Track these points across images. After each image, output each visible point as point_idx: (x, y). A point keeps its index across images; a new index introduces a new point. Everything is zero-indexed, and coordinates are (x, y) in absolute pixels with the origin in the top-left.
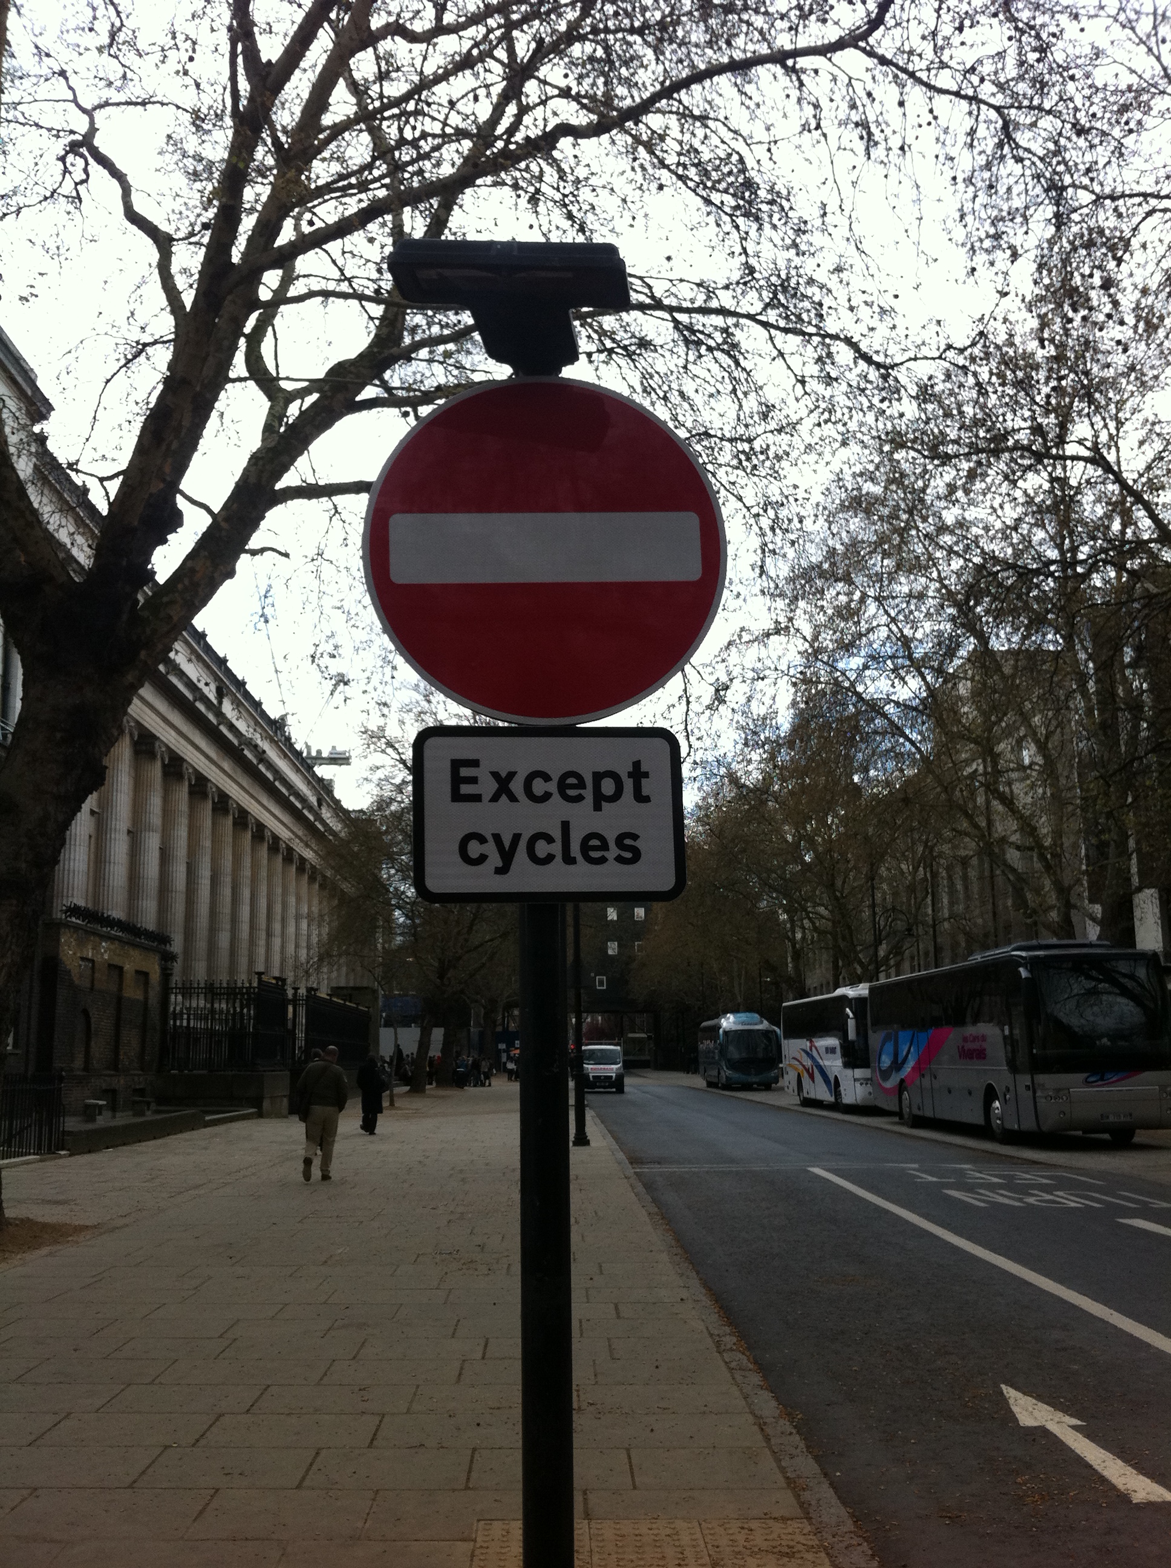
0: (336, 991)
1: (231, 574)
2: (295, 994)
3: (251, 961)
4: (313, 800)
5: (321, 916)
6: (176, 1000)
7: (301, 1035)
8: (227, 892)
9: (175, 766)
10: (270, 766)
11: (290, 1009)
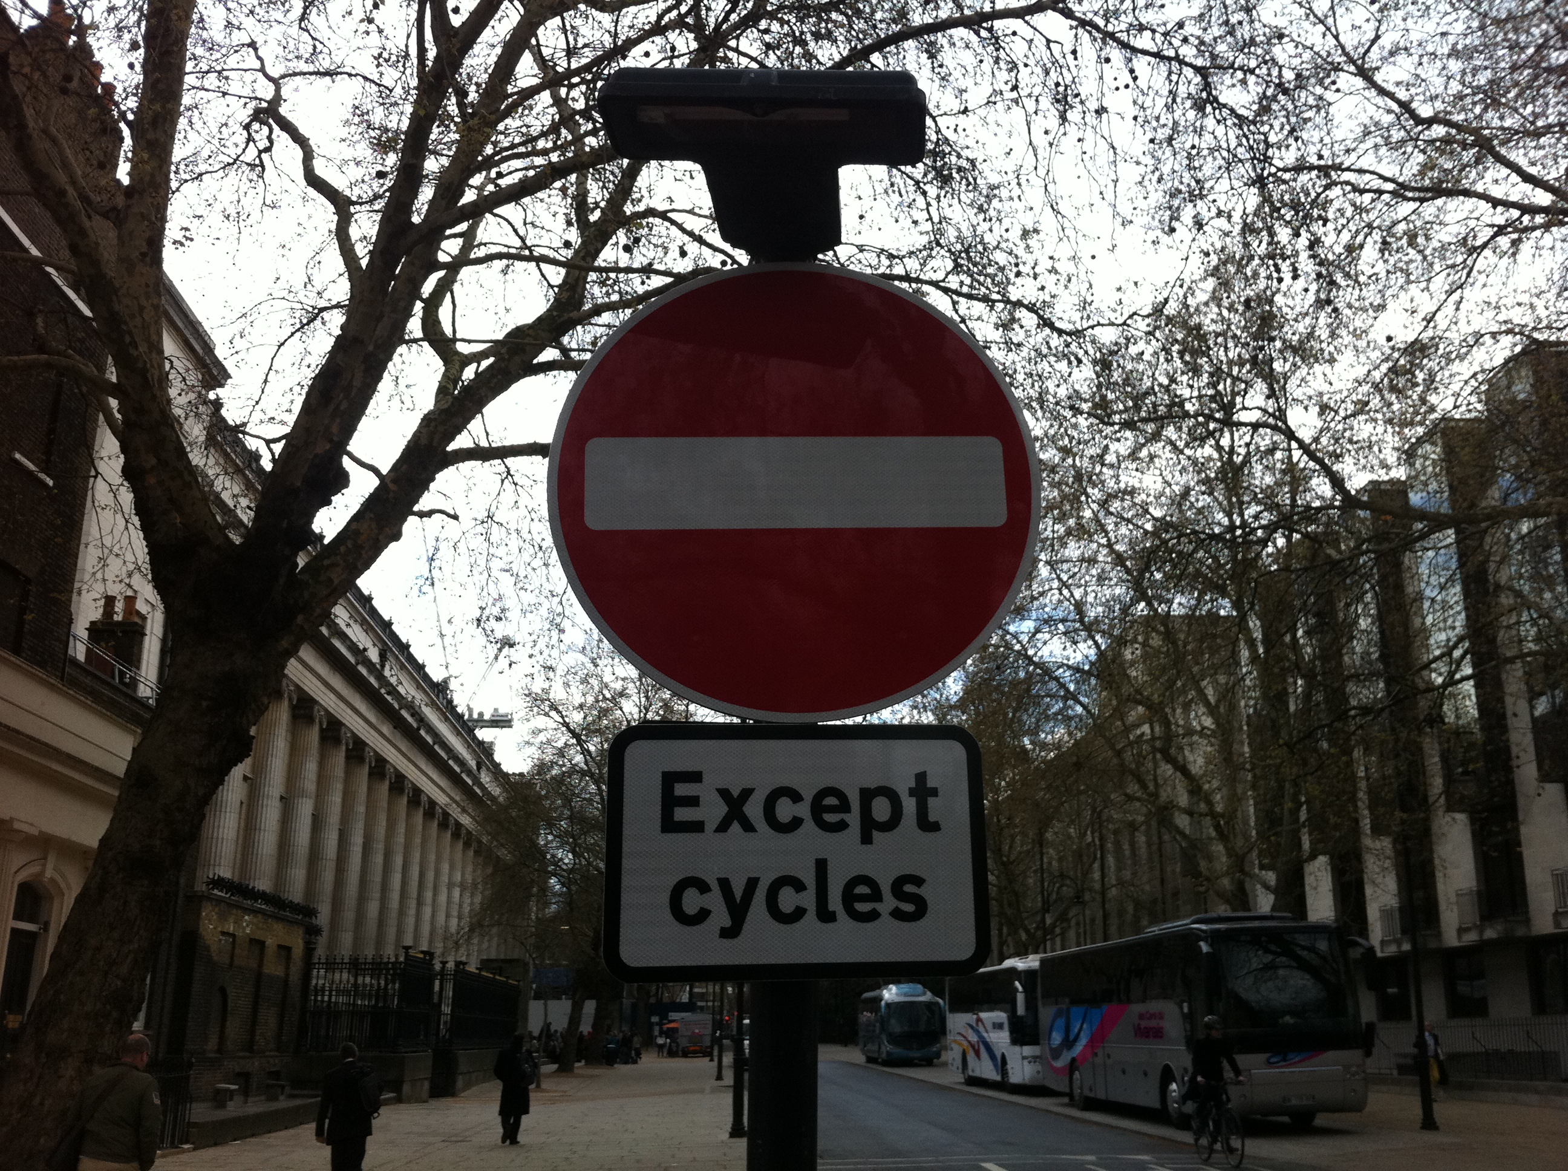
0: (485, 964)
1: (397, 536)
2: (443, 968)
3: (400, 932)
4: (473, 764)
5: (475, 885)
6: (319, 978)
7: (446, 1009)
8: (378, 859)
9: (332, 731)
10: (431, 730)
11: (437, 983)
